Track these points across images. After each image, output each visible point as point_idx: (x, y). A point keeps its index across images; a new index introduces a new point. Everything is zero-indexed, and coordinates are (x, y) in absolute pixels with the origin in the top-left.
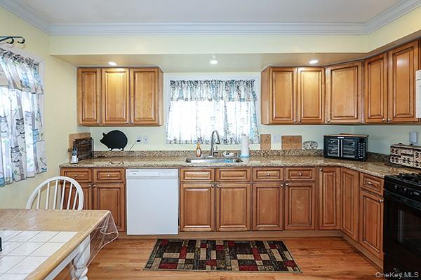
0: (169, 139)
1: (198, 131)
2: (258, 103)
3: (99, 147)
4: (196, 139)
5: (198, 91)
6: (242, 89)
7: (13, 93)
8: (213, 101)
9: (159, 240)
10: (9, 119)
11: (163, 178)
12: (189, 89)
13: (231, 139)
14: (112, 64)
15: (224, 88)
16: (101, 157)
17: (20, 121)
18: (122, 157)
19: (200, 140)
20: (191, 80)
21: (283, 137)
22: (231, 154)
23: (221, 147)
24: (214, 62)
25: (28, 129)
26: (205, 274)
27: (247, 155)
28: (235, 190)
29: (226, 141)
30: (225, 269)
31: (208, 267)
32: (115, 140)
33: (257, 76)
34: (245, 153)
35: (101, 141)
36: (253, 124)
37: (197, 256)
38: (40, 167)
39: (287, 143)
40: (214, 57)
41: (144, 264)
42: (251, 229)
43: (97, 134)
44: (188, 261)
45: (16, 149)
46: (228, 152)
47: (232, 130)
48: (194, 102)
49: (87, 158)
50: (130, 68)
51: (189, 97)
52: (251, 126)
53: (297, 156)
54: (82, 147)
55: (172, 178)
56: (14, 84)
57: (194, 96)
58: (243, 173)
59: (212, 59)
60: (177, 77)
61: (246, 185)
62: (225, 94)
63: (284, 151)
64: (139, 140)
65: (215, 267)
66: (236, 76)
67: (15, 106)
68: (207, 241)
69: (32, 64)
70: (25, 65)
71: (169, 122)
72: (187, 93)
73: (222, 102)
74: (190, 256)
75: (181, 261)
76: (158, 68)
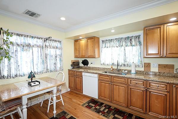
0: (101, 63)
1: (113, 60)
2: (142, 47)
3: (81, 65)
4: (111, 64)
5: (112, 43)
6: (133, 40)
7: (54, 50)
8: (119, 47)
9: (92, 99)
10: (53, 56)
11: (93, 77)
12: (109, 43)
13: (127, 64)
14: (81, 38)
15: (124, 41)
16: (81, 68)
17: (56, 57)
18: (87, 68)
19: (113, 64)
20: (110, 39)
21: (159, 65)
22: (126, 71)
23: (122, 68)
24: (113, 31)
25: (58, 59)
26: (98, 115)
27: (135, 72)
28: (120, 87)
29: (124, 65)
30: (106, 117)
31: (101, 113)
32: (85, 63)
33: (141, 33)
34: (133, 71)
35: (82, 63)
36: (140, 57)
37: (100, 109)
38: (62, 69)
39: (162, 68)
40: (113, 29)
41: (83, 104)
42: (127, 107)
43: (81, 60)
44: (96, 109)
45: (55, 64)
46: (125, 71)
47: (128, 60)
48: (110, 48)
49: (77, 68)
50: (86, 38)
51: (108, 46)
52: (139, 58)
53: (170, 77)
54: (75, 65)
55: (95, 77)
56: (54, 47)
57: (110, 46)
58: (124, 80)
59: (112, 30)
60: (104, 39)
61: (125, 86)
62: (124, 43)
63: (160, 73)
64: (92, 63)
65: (103, 115)
66: (130, 35)
67: (55, 53)
68: (108, 105)
69: (60, 42)
70: (58, 42)
71: (101, 56)
72: (108, 44)
73: (123, 48)
74: (98, 107)
75: (94, 108)
76: (94, 37)
